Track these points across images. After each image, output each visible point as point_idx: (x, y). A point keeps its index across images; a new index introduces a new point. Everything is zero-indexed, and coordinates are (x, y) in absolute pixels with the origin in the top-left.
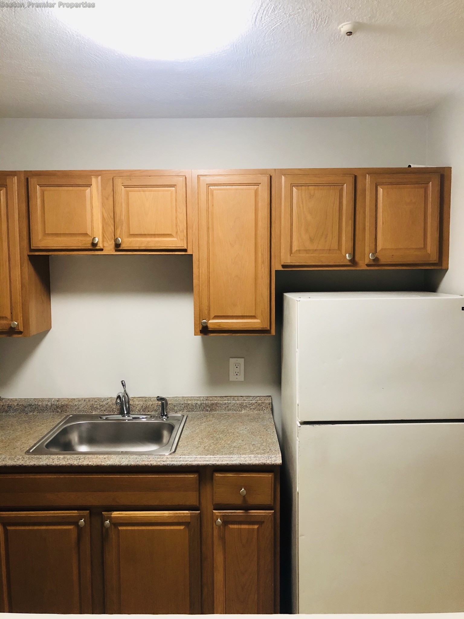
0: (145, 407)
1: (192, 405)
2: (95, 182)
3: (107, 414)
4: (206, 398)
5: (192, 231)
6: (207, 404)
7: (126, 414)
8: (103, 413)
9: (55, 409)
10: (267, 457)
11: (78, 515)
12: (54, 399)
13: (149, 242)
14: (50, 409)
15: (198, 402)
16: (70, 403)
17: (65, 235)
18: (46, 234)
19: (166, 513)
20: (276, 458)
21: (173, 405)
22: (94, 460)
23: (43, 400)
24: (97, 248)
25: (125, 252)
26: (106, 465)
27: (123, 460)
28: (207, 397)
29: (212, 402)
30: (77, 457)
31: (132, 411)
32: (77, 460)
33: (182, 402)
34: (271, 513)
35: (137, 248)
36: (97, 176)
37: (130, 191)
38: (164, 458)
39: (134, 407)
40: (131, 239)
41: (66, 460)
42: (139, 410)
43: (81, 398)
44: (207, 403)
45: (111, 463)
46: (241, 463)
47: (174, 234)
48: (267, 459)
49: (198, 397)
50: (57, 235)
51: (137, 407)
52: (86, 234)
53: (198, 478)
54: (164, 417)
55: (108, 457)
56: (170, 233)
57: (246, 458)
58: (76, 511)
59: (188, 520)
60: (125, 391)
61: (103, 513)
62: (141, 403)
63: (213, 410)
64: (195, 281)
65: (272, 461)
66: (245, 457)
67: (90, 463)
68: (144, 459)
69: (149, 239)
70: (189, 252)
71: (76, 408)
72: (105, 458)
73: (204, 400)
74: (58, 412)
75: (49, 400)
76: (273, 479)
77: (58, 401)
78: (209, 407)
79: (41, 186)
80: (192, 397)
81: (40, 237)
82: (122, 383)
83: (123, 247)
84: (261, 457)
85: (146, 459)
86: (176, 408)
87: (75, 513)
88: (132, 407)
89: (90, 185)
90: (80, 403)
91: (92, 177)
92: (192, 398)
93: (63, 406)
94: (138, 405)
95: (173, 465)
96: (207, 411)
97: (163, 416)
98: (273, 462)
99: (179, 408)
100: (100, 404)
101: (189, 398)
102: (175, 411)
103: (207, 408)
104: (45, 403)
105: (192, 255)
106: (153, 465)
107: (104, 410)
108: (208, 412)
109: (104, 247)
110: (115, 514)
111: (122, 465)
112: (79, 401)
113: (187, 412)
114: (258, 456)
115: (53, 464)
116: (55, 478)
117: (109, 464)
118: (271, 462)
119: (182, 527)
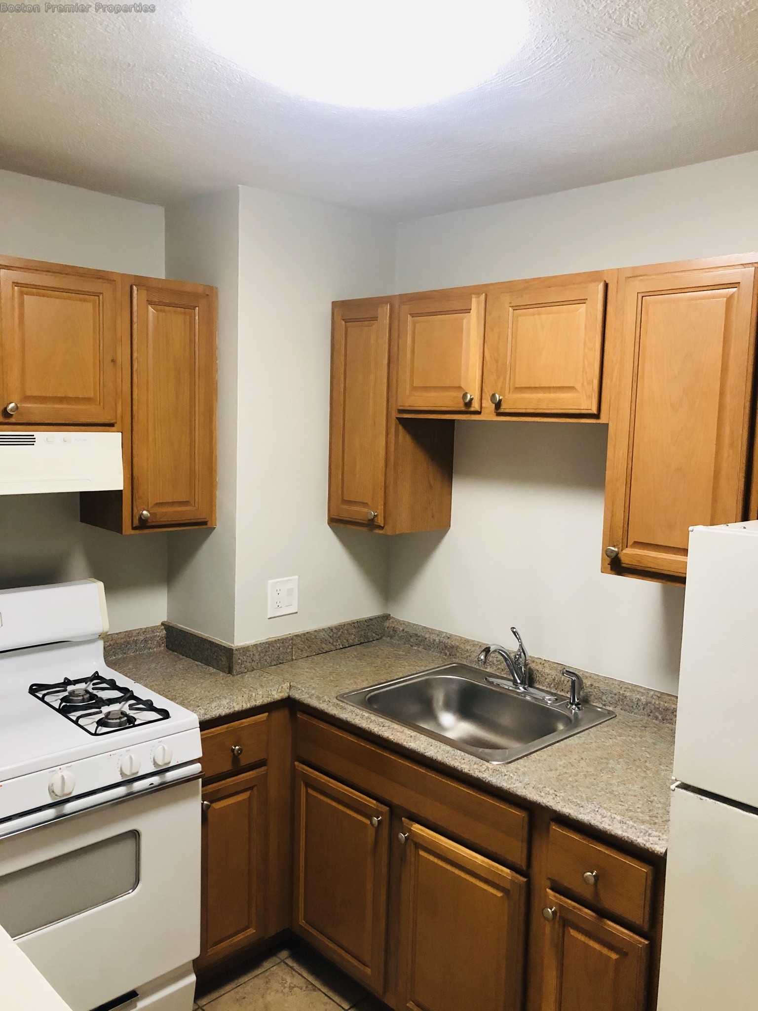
0: (557, 681)
1: (631, 700)
2: (476, 304)
3: (505, 676)
4: (659, 695)
5: (612, 381)
6: (658, 707)
7: (520, 684)
8: (501, 673)
9: (443, 650)
10: (643, 831)
11: (375, 807)
12: (444, 634)
13: (539, 400)
14: (437, 647)
15: (642, 698)
16: (462, 646)
17: (435, 388)
18: (414, 388)
19: (479, 859)
20: (659, 839)
21: (600, 690)
22: (398, 733)
23: (431, 631)
24: (472, 409)
25: (504, 417)
26: (407, 746)
27: (431, 747)
28: (663, 693)
29: (666, 705)
30: (382, 723)
31: (539, 683)
32: (380, 726)
33: (615, 691)
34: (641, 943)
35: (523, 411)
36: (478, 294)
37: (521, 315)
38: (484, 766)
39: (542, 676)
40: (519, 395)
41: (369, 722)
42: (549, 684)
43: (478, 642)
44: (657, 705)
45: (415, 746)
46: (593, 822)
47: (578, 386)
48: (642, 834)
49: (645, 689)
50: (426, 388)
51: (546, 678)
52: (460, 388)
53: (526, 819)
54: (574, 706)
55: (415, 737)
56: (571, 385)
57: (605, 817)
58: (374, 802)
59: (507, 886)
60: (521, 645)
61: (403, 819)
62: (553, 673)
63: (667, 719)
64: (608, 473)
65: (648, 841)
66: (605, 815)
67: (391, 737)
68: (456, 758)
69: (540, 395)
70: (603, 420)
71: (467, 654)
72: (411, 736)
73: (655, 697)
74: (446, 654)
75: (440, 633)
76: (650, 878)
77: (449, 638)
78: (661, 713)
79: (413, 315)
80: (636, 686)
81: (407, 392)
82: (514, 633)
83: (505, 408)
84: (633, 826)
85: (460, 758)
86: (604, 698)
87: (372, 803)
88: (540, 676)
89: (468, 311)
90: (473, 649)
91: (473, 296)
92: (634, 688)
93: (452, 647)
94: (548, 675)
95: (490, 782)
96: (657, 718)
97: (572, 704)
98: (648, 845)
99: (609, 699)
100: (497, 657)
101: (630, 687)
102: (603, 703)
103: (657, 714)
104: (433, 637)
105: (608, 424)
106: (463, 771)
107: (502, 670)
108: (657, 722)
109: (481, 407)
110: (417, 828)
111: (425, 754)
112: (474, 645)
113: (621, 709)
114: (628, 822)
115: (353, 722)
116: (354, 742)
117: (411, 747)
118: (645, 843)
119: (499, 894)
